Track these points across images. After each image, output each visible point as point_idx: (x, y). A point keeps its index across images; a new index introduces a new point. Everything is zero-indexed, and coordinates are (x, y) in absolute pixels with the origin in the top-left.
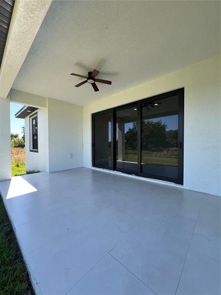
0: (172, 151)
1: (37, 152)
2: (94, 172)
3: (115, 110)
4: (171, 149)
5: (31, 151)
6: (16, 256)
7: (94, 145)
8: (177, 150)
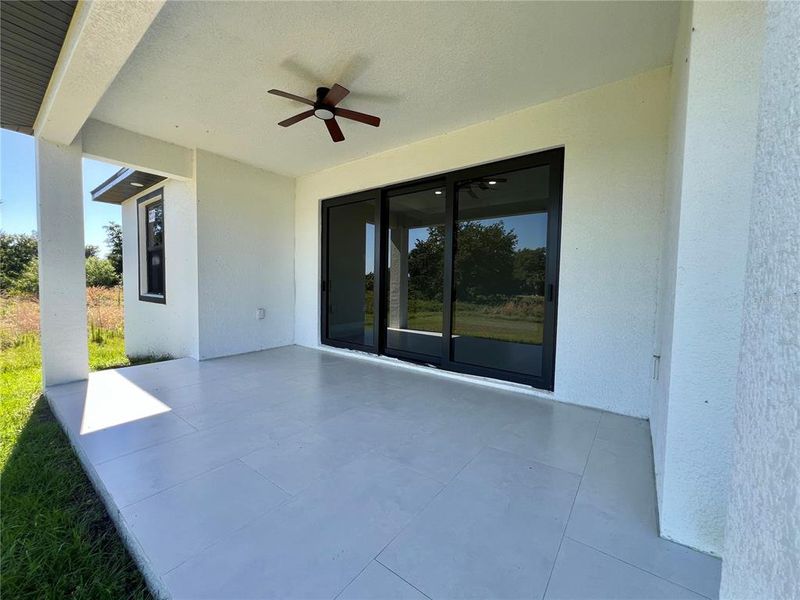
0: (528, 304)
1: (163, 301)
2: (325, 358)
3: (385, 193)
4: (526, 297)
5: (142, 298)
6: (128, 581)
7: (325, 286)
8: (541, 302)
